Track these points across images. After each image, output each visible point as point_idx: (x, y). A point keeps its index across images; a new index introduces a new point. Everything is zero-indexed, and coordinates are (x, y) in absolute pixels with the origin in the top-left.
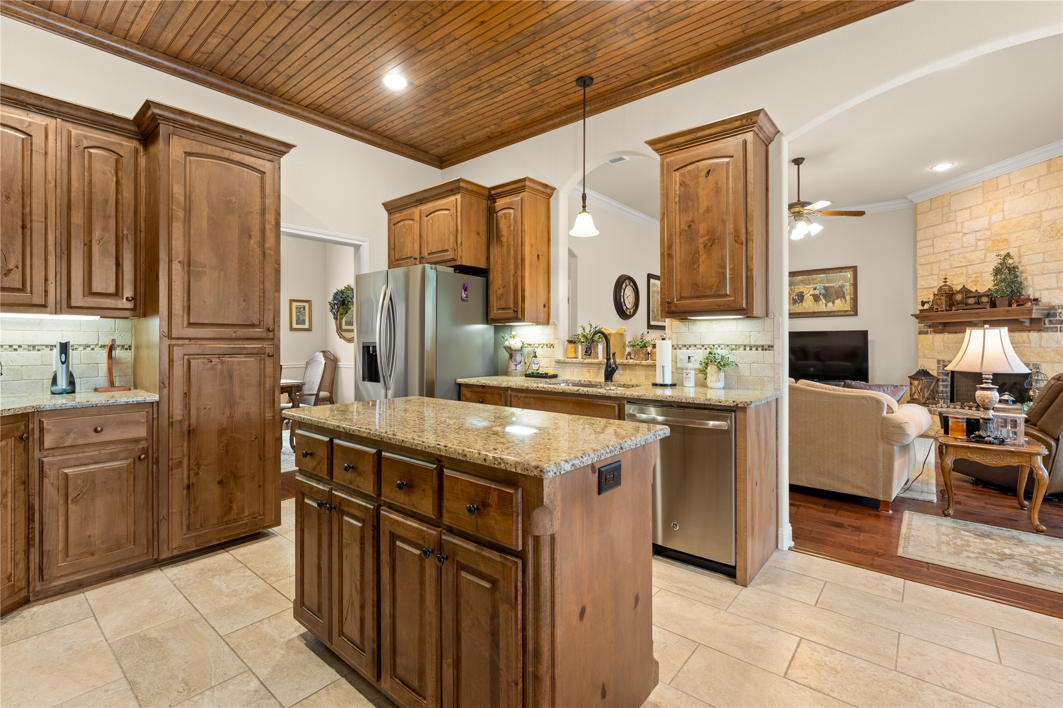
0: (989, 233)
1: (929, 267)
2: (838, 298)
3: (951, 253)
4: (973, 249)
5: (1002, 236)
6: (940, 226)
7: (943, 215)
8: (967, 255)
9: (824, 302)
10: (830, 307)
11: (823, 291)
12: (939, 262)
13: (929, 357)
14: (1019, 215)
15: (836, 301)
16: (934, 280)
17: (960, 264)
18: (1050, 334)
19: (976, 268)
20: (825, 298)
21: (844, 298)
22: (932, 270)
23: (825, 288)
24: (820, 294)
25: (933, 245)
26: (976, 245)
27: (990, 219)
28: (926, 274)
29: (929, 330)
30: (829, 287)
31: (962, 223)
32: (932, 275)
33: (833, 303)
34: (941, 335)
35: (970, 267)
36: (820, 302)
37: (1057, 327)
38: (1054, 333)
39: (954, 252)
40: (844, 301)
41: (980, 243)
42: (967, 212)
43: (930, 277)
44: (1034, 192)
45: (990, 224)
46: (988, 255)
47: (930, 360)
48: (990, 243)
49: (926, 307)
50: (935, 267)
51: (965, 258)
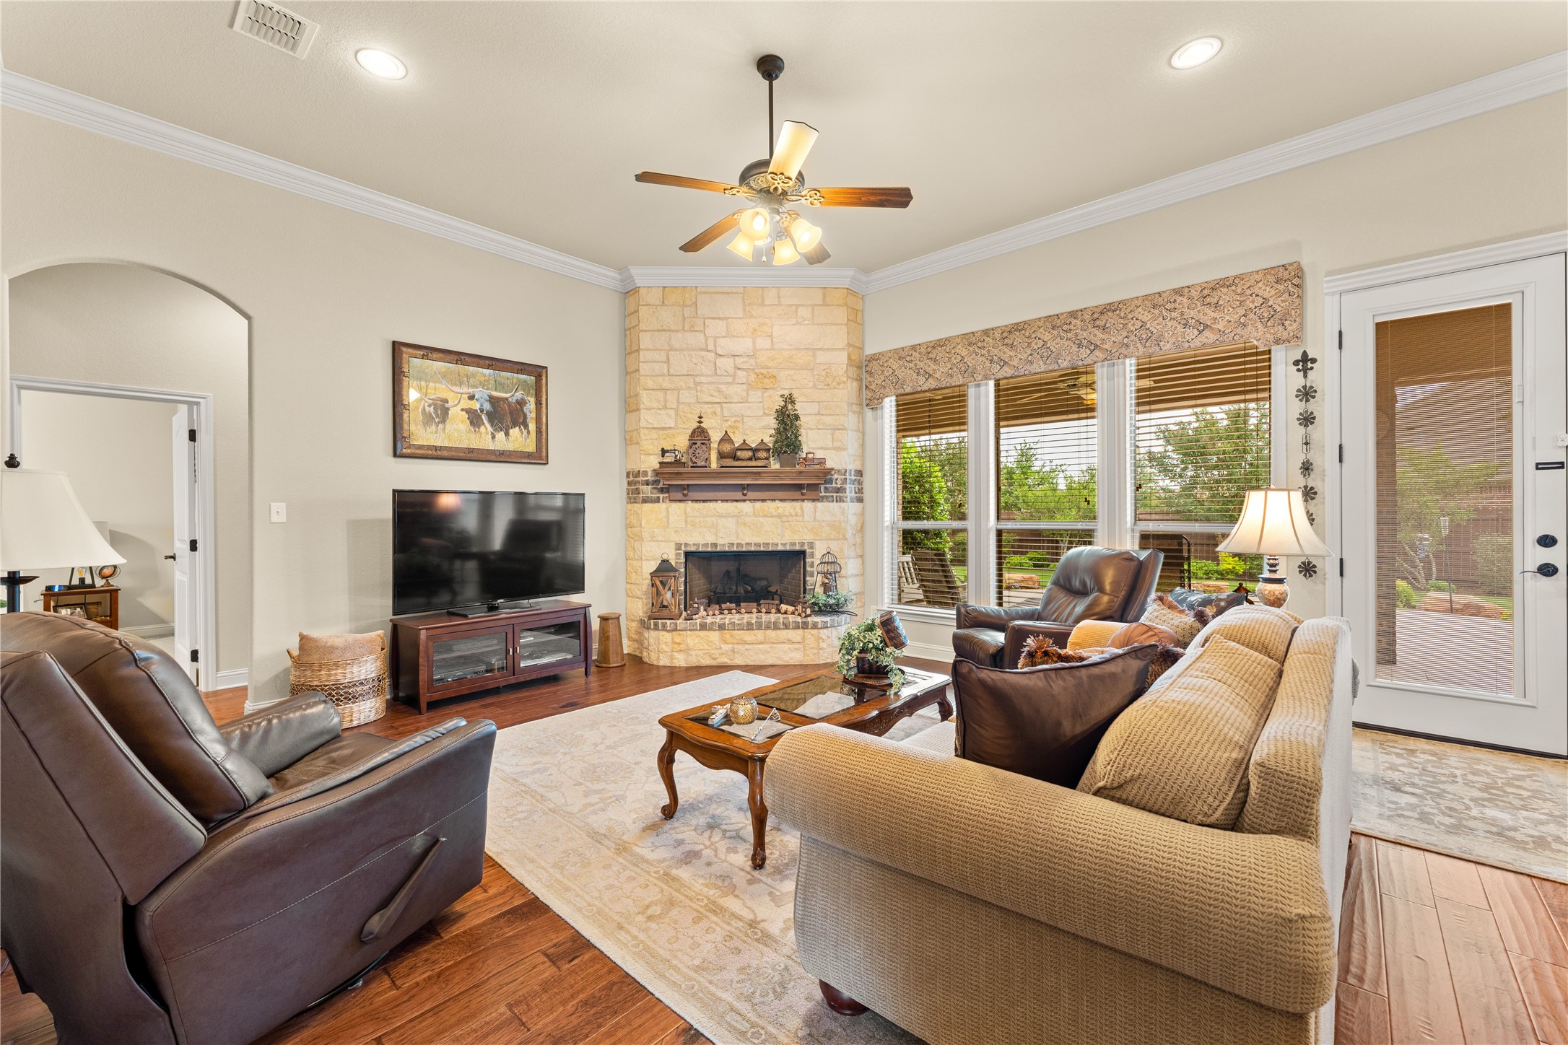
0: (752, 361)
1: (660, 395)
2: (515, 424)
3: (698, 379)
4: (730, 379)
5: (769, 370)
6: (679, 335)
7: (684, 318)
8: (723, 387)
9: (490, 429)
10: (501, 442)
11: (487, 406)
12: (678, 389)
13: (660, 539)
14: (790, 347)
15: (511, 431)
16: (669, 416)
17: (710, 399)
18: (826, 504)
19: (737, 408)
20: (491, 421)
21: (526, 426)
22: (665, 401)
23: (492, 399)
24: (482, 411)
25: (668, 361)
26: (734, 376)
27: (754, 343)
28: (655, 405)
29: (661, 496)
30: (499, 399)
31: (715, 338)
32: (665, 408)
33: (507, 434)
34: (682, 505)
35: (726, 405)
36: (482, 429)
37: (833, 496)
38: (830, 504)
39: (703, 379)
40: (525, 432)
41: (740, 373)
42: (722, 324)
43: (663, 412)
44: (806, 322)
45: (755, 350)
46: (751, 392)
47: (663, 544)
48: (753, 377)
49: (669, 458)
50: (671, 398)
51: (719, 391)
